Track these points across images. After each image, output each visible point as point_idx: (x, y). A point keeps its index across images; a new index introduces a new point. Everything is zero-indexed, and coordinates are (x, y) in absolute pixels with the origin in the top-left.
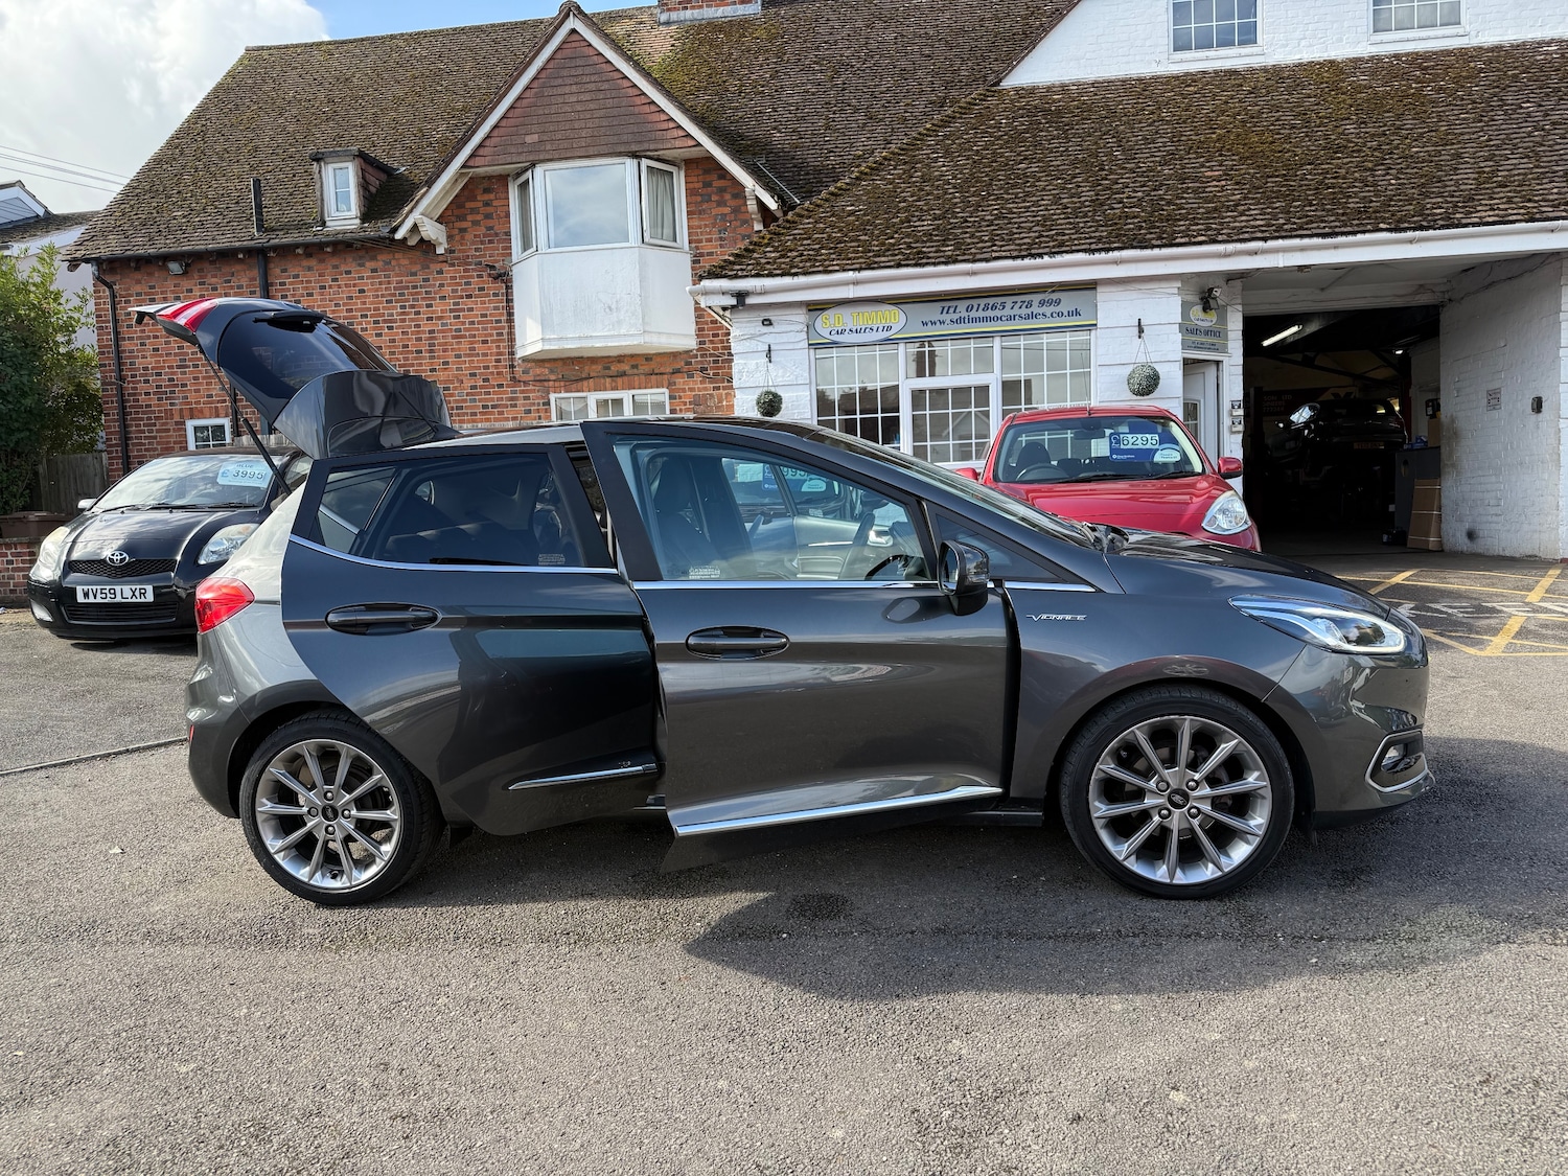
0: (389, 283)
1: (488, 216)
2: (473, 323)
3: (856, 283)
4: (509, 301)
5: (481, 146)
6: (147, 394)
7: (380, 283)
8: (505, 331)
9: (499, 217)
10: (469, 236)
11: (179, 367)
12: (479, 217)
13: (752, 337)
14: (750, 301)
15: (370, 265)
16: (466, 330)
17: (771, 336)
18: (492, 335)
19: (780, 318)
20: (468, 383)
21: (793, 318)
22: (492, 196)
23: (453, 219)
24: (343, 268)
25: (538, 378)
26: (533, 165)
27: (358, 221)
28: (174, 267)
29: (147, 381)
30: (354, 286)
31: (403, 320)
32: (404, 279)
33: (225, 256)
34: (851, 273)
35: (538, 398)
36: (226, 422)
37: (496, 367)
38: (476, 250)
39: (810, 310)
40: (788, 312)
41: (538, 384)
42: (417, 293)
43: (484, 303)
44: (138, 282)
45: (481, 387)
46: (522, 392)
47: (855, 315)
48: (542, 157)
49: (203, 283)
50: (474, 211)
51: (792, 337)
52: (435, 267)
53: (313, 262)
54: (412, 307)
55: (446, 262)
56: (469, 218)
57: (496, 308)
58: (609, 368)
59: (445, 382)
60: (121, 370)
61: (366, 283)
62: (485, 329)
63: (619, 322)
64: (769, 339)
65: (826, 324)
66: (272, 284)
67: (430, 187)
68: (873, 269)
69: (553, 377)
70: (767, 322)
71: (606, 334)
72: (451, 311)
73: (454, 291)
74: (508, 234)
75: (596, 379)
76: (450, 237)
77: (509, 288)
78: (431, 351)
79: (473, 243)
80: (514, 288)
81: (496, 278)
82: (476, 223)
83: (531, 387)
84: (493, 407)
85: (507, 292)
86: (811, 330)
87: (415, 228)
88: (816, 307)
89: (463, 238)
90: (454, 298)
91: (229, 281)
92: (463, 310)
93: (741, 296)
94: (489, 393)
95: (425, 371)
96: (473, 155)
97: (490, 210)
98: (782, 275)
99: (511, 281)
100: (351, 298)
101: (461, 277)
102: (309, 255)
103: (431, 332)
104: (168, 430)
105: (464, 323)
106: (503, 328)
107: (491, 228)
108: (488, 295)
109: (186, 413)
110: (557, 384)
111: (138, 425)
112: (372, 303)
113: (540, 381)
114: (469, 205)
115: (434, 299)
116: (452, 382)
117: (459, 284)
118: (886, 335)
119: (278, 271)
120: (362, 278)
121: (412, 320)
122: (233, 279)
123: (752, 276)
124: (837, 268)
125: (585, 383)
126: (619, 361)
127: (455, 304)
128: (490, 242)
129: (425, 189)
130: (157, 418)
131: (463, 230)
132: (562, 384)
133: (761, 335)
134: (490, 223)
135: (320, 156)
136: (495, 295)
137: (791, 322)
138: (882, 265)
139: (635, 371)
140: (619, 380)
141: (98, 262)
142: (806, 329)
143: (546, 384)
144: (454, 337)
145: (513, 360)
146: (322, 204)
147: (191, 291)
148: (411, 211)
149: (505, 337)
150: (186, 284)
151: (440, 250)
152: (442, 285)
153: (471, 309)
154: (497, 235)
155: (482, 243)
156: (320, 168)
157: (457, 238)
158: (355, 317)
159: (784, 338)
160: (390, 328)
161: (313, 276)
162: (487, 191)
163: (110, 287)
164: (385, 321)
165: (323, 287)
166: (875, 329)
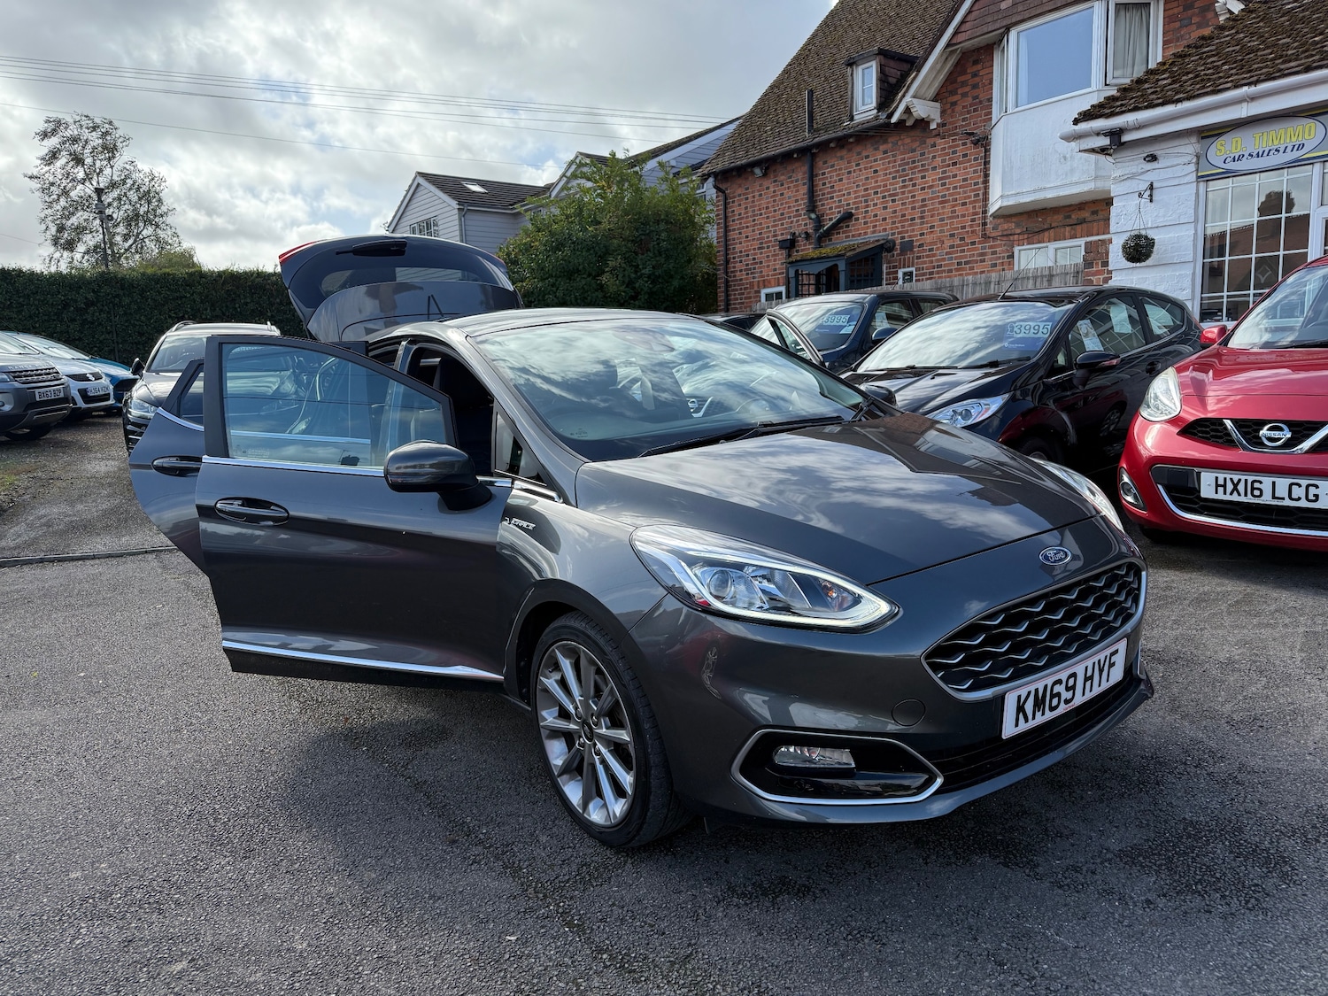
0: (895, 161)
1: (975, 86)
2: (955, 188)
3: (1253, 98)
4: (987, 163)
5: (963, 22)
6: (741, 271)
7: (889, 163)
8: (981, 192)
9: (984, 85)
10: (958, 108)
11: (759, 248)
12: (967, 89)
13: (1132, 177)
14: (1126, 138)
15: (882, 148)
16: (950, 195)
17: (1155, 173)
18: (969, 197)
19: (1167, 151)
20: (948, 243)
21: (1182, 150)
22: (979, 67)
23: (947, 95)
24: (864, 154)
25: (1005, 233)
26: (1008, 29)
27: (875, 111)
28: (758, 171)
29: (741, 261)
30: (871, 167)
31: (903, 193)
32: (906, 156)
33: (787, 157)
34: (1245, 88)
35: (1003, 252)
36: (782, 289)
37: (971, 226)
38: (964, 120)
39: (1202, 138)
40: (1176, 143)
41: (1005, 238)
42: (915, 167)
43: (965, 168)
44: (740, 186)
45: (958, 246)
46: (991, 247)
47: (1257, 136)
48: (1014, 20)
49: (775, 181)
50: (964, 84)
51: (1179, 171)
52: (930, 141)
53: (844, 152)
54: (911, 180)
55: (939, 135)
56: (960, 91)
57: (975, 172)
58: (1069, 217)
59: (931, 244)
60: (727, 254)
61: (879, 166)
62: (965, 192)
63: (1072, 170)
64: (1150, 177)
65: (1220, 151)
66: (817, 175)
67: (919, 71)
68: (1274, 79)
69: (1018, 231)
70: (1153, 158)
71: (1059, 184)
72: (940, 179)
73: (944, 161)
74: (990, 100)
75: (1057, 229)
76: (943, 112)
77: (987, 151)
78: (922, 218)
79: (961, 114)
80: (992, 150)
81: (976, 143)
82: (964, 95)
83: (999, 242)
84: (966, 263)
85: (985, 155)
86: (1203, 160)
87: (908, 110)
88: (1209, 133)
89: (953, 111)
90: (943, 167)
91: (790, 177)
92: (948, 177)
93: (1115, 134)
94: (963, 251)
95: (916, 236)
96: (956, 33)
97: (977, 79)
98: (1163, 104)
99: (989, 144)
100: (867, 179)
101: (950, 147)
102: (842, 147)
103: (923, 200)
104: (750, 298)
105: (948, 189)
106: (979, 189)
107: (977, 97)
108: (969, 161)
109: (761, 284)
110: (1021, 237)
111: (735, 295)
112: (882, 181)
113: (1007, 235)
114: (960, 79)
115: (927, 170)
116: (935, 243)
117: (948, 154)
118: (1296, 154)
119: (821, 163)
120: (876, 160)
121: (910, 192)
122: (794, 175)
123: (1130, 111)
124: (1229, 85)
125: (1046, 234)
126: (1080, 209)
127: (944, 172)
128: (975, 110)
129: (914, 74)
130: (745, 289)
131: (954, 104)
132: (1026, 236)
133: (1143, 173)
134: (975, 92)
135: (852, 61)
136: (976, 159)
137: (1179, 155)
138: (1286, 72)
139: (1095, 217)
140: (1079, 227)
141: (715, 175)
142: (1194, 160)
143: (1011, 238)
144: (941, 203)
145: (985, 218)
146: (852, 101)
147: (768, 188)
148: (904, 96)
149: (981, 197)
150: (766, 183)
151: (933, 126)
152: (934, 157)
153: (955, 176)
154: (981, 102)
155: (968, 112)
156: (853, 71)
157: (949, 111)
158: (869, 195)
159: (1169, 173)
160: (893, 201)
161: (843, 164)
162: (976, 62)
163: (723, 192)
164: (890, 195)
165: (849, 173)
166: (1282, 150)
